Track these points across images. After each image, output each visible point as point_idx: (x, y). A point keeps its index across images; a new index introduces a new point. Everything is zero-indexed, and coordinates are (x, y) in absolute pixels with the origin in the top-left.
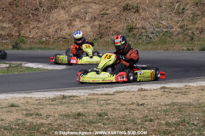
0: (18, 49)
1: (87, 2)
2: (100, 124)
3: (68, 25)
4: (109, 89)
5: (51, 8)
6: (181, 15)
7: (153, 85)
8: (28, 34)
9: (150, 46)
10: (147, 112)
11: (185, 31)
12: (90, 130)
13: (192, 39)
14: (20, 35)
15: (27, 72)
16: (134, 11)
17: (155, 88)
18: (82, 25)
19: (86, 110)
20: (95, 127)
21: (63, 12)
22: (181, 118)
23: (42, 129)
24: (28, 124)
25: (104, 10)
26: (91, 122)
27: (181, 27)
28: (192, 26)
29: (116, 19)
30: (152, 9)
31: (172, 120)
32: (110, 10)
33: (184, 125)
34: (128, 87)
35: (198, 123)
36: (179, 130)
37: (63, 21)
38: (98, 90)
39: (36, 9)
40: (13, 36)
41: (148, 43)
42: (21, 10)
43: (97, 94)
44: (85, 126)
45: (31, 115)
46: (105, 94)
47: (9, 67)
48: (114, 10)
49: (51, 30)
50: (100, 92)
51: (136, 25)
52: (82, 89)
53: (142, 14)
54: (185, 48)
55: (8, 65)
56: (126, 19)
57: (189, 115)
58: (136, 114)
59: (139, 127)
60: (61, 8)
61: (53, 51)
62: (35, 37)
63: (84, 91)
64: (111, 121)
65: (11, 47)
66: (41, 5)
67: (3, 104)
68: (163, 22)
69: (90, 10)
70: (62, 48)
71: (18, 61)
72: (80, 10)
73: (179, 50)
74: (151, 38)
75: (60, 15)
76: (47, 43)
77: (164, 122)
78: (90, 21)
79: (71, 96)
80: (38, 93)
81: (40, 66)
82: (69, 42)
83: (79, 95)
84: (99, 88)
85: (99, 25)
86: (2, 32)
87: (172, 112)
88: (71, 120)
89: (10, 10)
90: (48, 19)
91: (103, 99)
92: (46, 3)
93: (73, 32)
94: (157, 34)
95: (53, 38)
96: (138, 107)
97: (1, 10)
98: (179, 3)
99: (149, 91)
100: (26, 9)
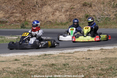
1: (63, 2)
2: (64, 70)
3: (53, 14)
4: (71, 50)
5: (42, 5)
6: (115, 8)
7: (96, 48)
8: (30, 20)
10: (91, 63)
12: (58, 73)
14: (25, 20)
16: (89, 6)
17: (97, 49)
18: (60, 15)
19: (57, 62)
20: (61, 72)
21: (49, 8)
22: (110, 66)
24: (24, 70)
25: (72, 6)
26: (59, 69)
27: (115, 15)
29: (79, 11)
30: (99, 5)
31: (105, 67)
32: (76, 6)
33: (111, 70)
34: (82, 49)
36: (108, 72)
37: (49, 12)
38: (65, 50)
39: (34, 6)
40: (21, 21)
41: (97, 24)
42: (26, 6)
43: (64, 53)
44: (55, 71)
45: (26, 65)
46: (69, 53)
47: (18, 39)
48: (78, 6)
49: (43, 18)
50: (66, 52)
51: (90, 14)
52: (56, 50)
53: (93, 8)
55: (17, 37)
56: (84, 11)
57: (114, 65)
58: (85, 64)
59: (86, 71)
60: (48, 5)
63: (57, 51)
64: (70, 68)
65: (20, 27)
66: (37, 4)
67: (11, 59)
68: (105, 12)
69: (64, 6)
72: (59, 6)
74: (98, 21)
75: (47, 9)
77: (100, 69)
78: (64, 12)
79: (50, 54)
80: (31, 53)
82: (52, 24)
83: (54, 54)
84: (66, 49)
85: (70, 14)
86: (15, 19)
87: (105, 63)
88: (48, 68)
89: (20, 7)
90: (41, 11)
91: (67, 56)
92: (40, 2)
93: (55, 18)
94: (102, 19)
95: (44, 22)
96: (86, 60)
97: (15, 6)
98: (114, 2)
99: (94, 51)
100: (29, 6)
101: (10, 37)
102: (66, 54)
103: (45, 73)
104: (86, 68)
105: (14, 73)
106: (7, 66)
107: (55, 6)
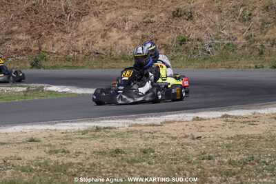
0: (39, 68)
1: (126, 7)
2: (144, 163)
3: (103, 37)
4: (156, 118)
5: (79, 15)
6: (247, 22)
7: (212, 112)
8: (51, 48)
9: (207, 63)
10: (204, 147)
11: (251, 44)
12: (132, 170)
13: (261, 53)
14: (40, 50)
15: (49, 97)
16: (187, 17)
17: (215, 117)
18: (119, 37)
19: (126, 146)
20: (138, 167)
21: (95, 20)
22: (248, 154)
23: (70, 170)
24: (52, 164)
25: (147, 16)
26: (133, 162)
27: (247, 38)
28: (261, 37)
29: (163, 29)
30: (210, 15)
31: (237, 158)
32: (156, 17)
33: (253, 164)
34: (180, 115)
35: (270, 162)
36: (247, 170)
37: (95, 31)
38: (141, 119)
39: (61, 17)
40: (31, 50)
41: (205, 59)
42: (42, 17)
43: (140, 125)
44: (125, 166)
45: (56, 152)
46: (150, 125)
47: (27, 92)
48: (160, 17)
49: (80, 44)
50: (144, 123)
51: (189, 36)
52: (121, 118)
53: (197, 21)
54: (253, 65)
55: (25, 89)
56: (176, 29)
57: (258, 151)
58: (191, 150)
59: (195, 166)
60: (93, 15)
61: (82, 70)
62: (59, 52)
63: (123, 121)
64: (159, 159)
65: (29, 65)
66: (68, 11)
67: (19, 138)
68: (224, 32)
69: (130, 17)
70: (95, 66)
71: (39, 83)
72: (117, 18)
73: (245, 68)
74: (209, 52)
75: (91, 23)
76: (75, 60)
77: (226, 161)
78: (130, 31)
79: (107, 128)
80: (65, 124)
81: (67, 89)
82: (103, 58)
83: (117, 127)
84: (143, 117)
85: (142, 36)
86: (17, 46)
87: (237, 147)
88: (107, 158)
89: (27, 18)
90: (76, 28)
91: (148, 131)
92: (74, 9)
93: (109, 45)
94: (217, 47)
95: (83, 53)
96: (193, 142)
97: (16, 17)
98: (244, 7)
99: (207, 121)
100: (48, 16)
101: (9, 89)
102: (146, 127)
103: (103, 170)
104: (194, 159)
105: (31, 171)
106: (13, 155)
107: (108, 18)
